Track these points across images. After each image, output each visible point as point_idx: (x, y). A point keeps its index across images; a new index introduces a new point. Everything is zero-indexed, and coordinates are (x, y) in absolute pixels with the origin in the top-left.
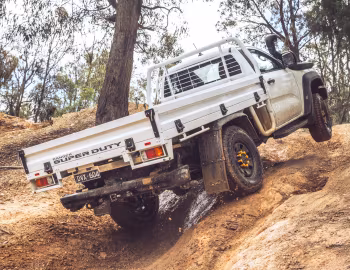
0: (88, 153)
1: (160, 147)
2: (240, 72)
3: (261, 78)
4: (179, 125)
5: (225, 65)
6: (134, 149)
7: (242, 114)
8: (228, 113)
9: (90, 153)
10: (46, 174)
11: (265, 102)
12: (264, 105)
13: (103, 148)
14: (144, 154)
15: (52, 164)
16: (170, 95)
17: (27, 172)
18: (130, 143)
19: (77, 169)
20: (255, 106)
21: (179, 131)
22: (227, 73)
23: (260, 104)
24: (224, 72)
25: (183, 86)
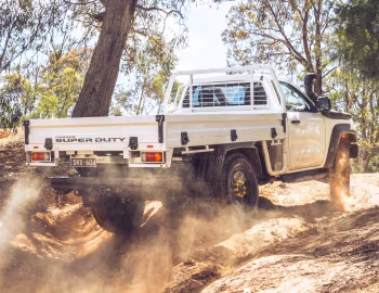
0: (91, 140)
2: (265, 103)
3: (284, 116)
4: (185, 137)
5: (252, 91)
6: (136, 148)
7: (253, 147)
8: (237, 141)
9: (94, 141)
11: (282, 141)
12: (279, 143)
13: (107, 139)
14: (144, 156)
15: (54, 141)
16: (188, 106)
17: (27, 142)
18: (133, 142)
19: (76, 152)
20: (269, 142)
21: (183, 143)
22: (252, 101)
23: (276, 141)
24: (249, 98)
25: (204, 101)
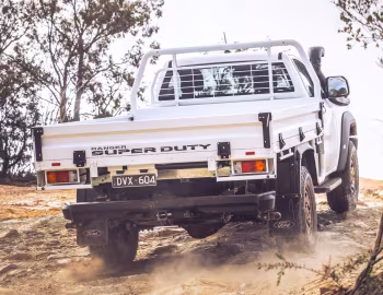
0: (153, 150)
1: (264, 161)
3: (322, 104)
6: (228, 156)
9: (158, 150)
10: (74, 167)
13: (180, 147)
14: (239, 165)
15: (89, 154)
17: (39, 158)
18: (224, 149)
19: (125, 168)
21: (281, 147)
22: (272, 88)
